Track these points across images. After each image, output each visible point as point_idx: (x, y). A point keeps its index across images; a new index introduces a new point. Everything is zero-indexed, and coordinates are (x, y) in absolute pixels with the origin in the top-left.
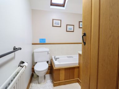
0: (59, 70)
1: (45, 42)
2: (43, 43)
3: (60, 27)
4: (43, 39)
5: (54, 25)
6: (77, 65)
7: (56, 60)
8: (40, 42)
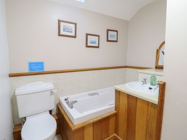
0: (82, 129)
1: (43, 68)
2: (37, 71)
3: (75, 37)
4: (37, 64)
5: (62, 33)
6: (114, 111)
7: (72, 107)
8: (31, 69)
